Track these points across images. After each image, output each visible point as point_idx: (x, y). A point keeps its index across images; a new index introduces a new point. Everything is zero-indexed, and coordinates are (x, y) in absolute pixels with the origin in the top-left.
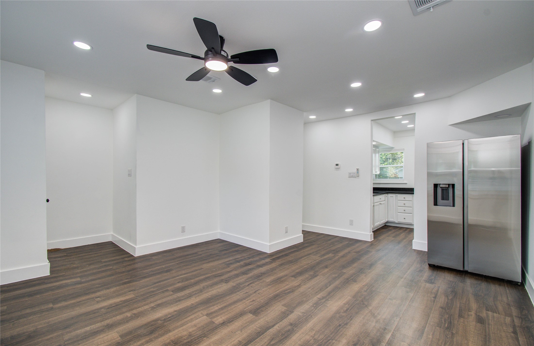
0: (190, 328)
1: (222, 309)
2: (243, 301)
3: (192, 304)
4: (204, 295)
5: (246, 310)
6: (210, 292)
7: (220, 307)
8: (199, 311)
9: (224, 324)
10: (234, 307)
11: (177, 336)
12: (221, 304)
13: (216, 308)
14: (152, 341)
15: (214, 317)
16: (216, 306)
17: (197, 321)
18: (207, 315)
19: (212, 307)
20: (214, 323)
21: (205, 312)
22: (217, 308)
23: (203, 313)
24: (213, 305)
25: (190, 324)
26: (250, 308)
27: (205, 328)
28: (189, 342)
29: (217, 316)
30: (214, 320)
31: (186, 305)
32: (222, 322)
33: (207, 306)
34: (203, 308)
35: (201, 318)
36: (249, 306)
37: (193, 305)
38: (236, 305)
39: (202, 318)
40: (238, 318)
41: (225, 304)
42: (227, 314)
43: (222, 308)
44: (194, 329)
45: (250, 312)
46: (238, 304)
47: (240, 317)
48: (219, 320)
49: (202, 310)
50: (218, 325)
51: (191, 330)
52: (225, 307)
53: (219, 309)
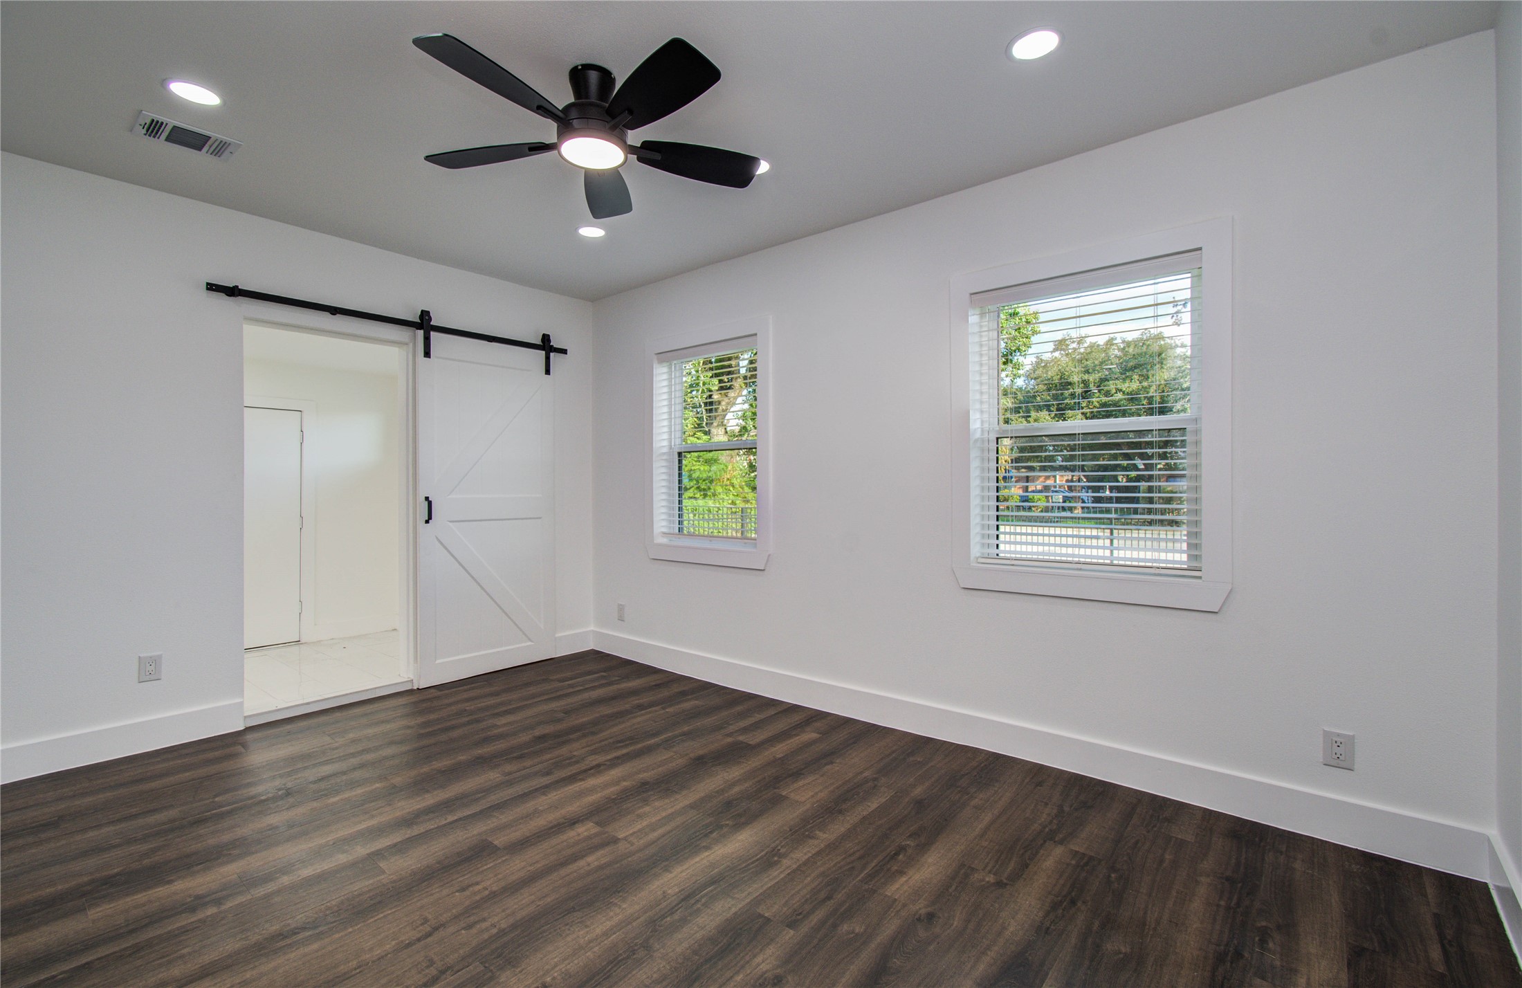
0: (649, 812)
1: (575, 858)
2: (503, 884)
3: (667, 869)
4: (637, 907)
5: (503, 856)
6: (616, 920)
7: (581, 863)
8: (640, 850)
9: (573, 822)
10: (537, 862)
11: (672, 799)
12: (575, 874)
13: (593, 860)
14: (717, 792)
15: (596, 835)
16: (592, 866)
17: (639, 827)
18: (616, 841)
19: (605, 864)
20: (597, 823)
21: (622, 847)
22: (590, 859)
23: (629, 845)
24: (601, 868)
25: (654, 820)
26: (491, 862)
27: (617, 813)
28: (643, 792)
29: (589, 838)
30: (597, 829)
31: (685, 867)
32: (577, 825)
33: (618, 865)
34: (630, 859)
35: (631, 832)
36: (489, 868)
37: (665, 866)
38: (529, 868)
39: (628, 833)
40: (535, 834)
41: (563, 872)
42: (562, 842)
43: (576, 860)
44: (641, 810)
45: (496, 849)
46: (522, 874)
47: (528, 837)
48: (586, 830)
49: (631, 854)
50: (587, 819)
51: (647, 809)
52: (564, 864)
53: (583, 857)
